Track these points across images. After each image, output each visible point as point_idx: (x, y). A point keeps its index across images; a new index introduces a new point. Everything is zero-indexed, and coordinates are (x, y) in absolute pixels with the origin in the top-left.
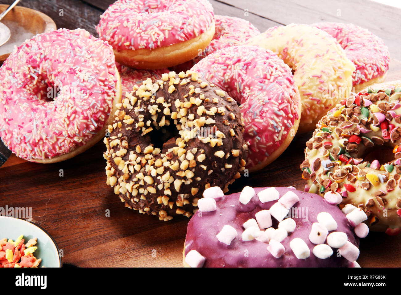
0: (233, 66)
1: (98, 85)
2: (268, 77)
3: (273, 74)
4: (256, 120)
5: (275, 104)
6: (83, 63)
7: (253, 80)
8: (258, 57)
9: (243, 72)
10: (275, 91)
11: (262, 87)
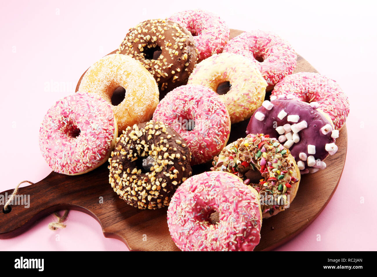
0: (189, 102)
1: (103, 133)
2: (211, 110)
3: (213, 108)
4: (206, 138)
5: (216, 128)
6: (94, 118)
7: (202, 112)
8: (204, 96)
9: (195, 106)
10: (216, 120)
11: (208, 117)
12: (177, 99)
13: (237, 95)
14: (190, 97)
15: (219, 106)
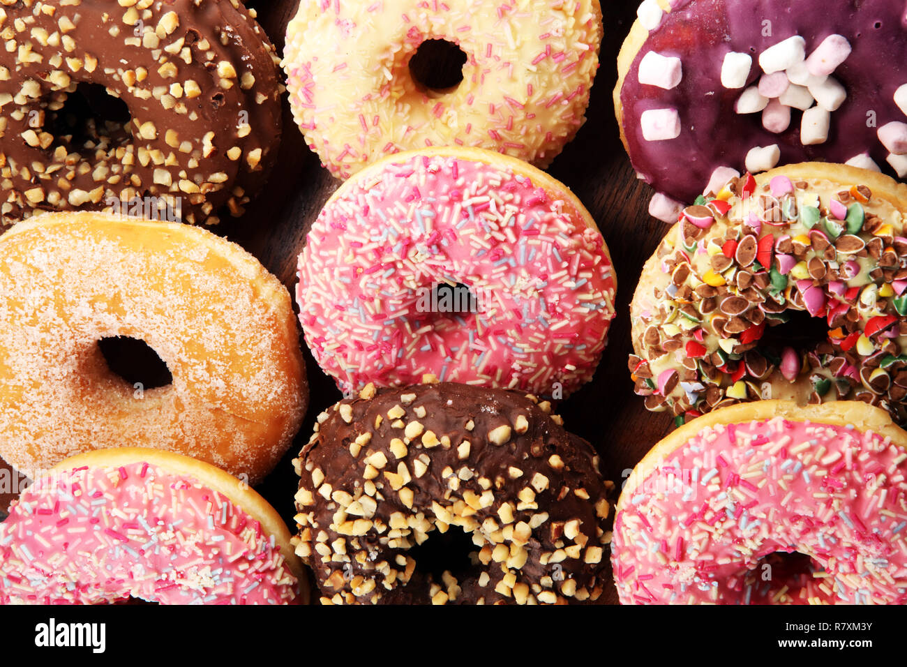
0: (405, 261)
1: (242, 576)
2: (500, 237)
3: (503, 225)
4: (554, 328)
5: (561, 277)
6: (174, 557)
7: (476, 263)
8: (440, 209)
9: (439, 259)
10: (539, 255)
11: (507, 264)
12: (356, 276)
13: (512, 79)
14: (398, 247)
15: (511, 202)
